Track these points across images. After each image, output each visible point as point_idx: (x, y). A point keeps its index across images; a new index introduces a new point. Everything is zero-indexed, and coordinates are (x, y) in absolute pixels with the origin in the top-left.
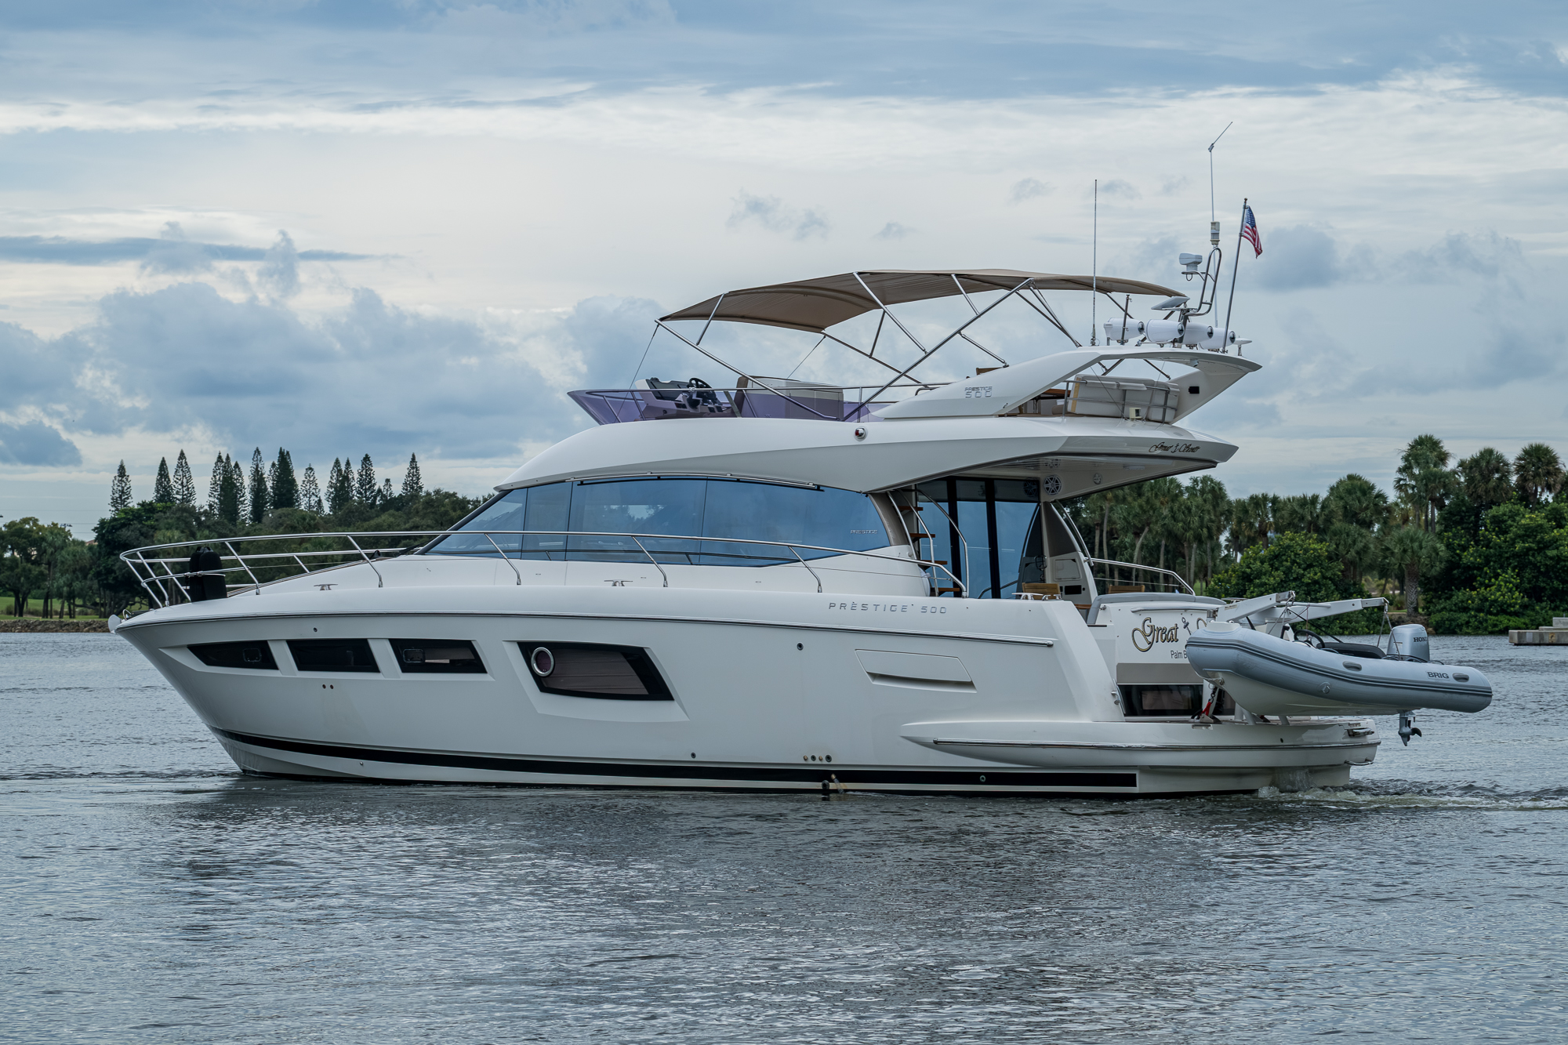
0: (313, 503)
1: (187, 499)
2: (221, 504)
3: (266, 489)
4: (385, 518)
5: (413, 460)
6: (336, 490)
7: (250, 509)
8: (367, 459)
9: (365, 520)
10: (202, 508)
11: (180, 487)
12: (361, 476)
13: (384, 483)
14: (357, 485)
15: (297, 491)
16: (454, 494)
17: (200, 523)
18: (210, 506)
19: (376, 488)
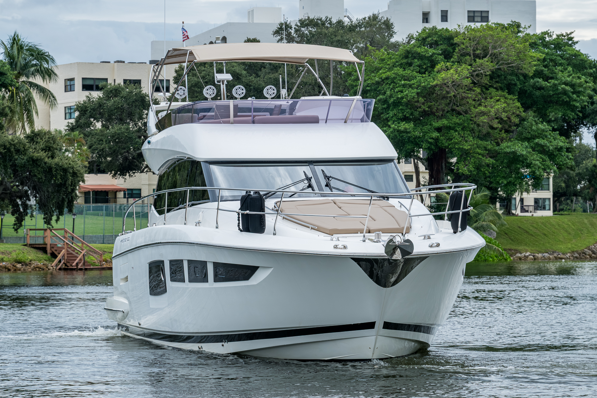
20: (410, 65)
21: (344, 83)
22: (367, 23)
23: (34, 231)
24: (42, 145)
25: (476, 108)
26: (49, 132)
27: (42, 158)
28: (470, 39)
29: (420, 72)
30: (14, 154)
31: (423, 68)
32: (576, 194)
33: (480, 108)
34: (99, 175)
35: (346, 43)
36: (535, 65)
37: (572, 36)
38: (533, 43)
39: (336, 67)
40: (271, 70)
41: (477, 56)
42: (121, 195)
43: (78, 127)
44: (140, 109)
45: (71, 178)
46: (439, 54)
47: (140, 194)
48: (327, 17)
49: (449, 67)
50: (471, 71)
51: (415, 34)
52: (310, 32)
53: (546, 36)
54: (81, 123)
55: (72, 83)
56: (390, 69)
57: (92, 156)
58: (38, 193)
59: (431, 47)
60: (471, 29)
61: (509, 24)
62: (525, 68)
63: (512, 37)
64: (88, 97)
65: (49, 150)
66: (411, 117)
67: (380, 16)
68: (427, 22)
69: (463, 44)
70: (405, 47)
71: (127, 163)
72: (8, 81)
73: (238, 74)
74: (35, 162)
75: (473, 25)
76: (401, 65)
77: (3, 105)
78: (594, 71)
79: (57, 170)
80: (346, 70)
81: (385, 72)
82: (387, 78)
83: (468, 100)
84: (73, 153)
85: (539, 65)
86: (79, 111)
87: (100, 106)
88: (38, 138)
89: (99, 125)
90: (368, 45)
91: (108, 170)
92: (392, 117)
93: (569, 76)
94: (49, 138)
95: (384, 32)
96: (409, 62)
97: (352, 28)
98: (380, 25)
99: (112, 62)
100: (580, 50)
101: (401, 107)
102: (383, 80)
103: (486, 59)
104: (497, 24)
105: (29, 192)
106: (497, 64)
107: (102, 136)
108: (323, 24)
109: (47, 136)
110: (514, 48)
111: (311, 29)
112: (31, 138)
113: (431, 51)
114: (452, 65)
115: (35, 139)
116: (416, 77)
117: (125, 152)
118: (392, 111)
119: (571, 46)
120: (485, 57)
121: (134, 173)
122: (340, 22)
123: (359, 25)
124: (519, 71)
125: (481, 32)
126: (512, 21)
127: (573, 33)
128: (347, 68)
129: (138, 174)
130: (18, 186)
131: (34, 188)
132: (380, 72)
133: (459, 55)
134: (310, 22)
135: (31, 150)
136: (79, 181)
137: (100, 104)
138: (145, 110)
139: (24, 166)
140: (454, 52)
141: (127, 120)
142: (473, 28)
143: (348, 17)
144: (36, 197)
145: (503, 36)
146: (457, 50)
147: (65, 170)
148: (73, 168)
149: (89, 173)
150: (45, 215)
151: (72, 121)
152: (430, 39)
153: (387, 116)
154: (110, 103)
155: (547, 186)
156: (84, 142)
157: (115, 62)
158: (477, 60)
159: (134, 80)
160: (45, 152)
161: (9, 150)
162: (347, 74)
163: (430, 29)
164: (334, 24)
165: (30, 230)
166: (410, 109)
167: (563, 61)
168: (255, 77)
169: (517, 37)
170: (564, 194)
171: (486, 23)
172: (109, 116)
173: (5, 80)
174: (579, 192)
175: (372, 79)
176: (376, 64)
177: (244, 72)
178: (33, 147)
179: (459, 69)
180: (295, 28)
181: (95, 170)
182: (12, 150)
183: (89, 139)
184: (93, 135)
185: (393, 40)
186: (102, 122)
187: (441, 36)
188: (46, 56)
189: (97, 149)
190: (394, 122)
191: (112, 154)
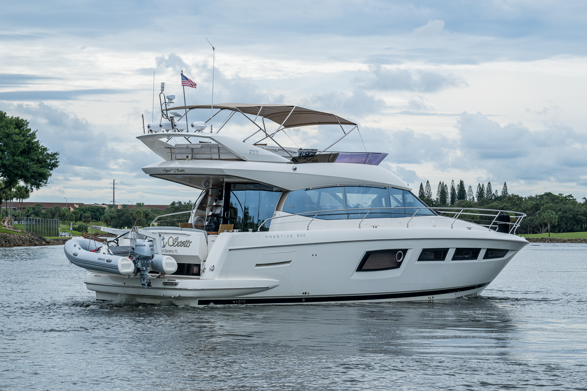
0: (471, 198)
1: (429, 197)
2: (440, 198)
3: (456, 193)
4: (495, 204)
5: (505, 184)
6: (479, 194)
7: (450, 200)
8: (489, 183)
9: (488, 204)
10: (433, 199)
11: (427, 192)
12: (487, 189)
13: (495, 191)
14: (486, 192)
15: (466, 194)
16: (518, 195)
17: (433, 205)
18: (437, 199)
19: (492, 193)
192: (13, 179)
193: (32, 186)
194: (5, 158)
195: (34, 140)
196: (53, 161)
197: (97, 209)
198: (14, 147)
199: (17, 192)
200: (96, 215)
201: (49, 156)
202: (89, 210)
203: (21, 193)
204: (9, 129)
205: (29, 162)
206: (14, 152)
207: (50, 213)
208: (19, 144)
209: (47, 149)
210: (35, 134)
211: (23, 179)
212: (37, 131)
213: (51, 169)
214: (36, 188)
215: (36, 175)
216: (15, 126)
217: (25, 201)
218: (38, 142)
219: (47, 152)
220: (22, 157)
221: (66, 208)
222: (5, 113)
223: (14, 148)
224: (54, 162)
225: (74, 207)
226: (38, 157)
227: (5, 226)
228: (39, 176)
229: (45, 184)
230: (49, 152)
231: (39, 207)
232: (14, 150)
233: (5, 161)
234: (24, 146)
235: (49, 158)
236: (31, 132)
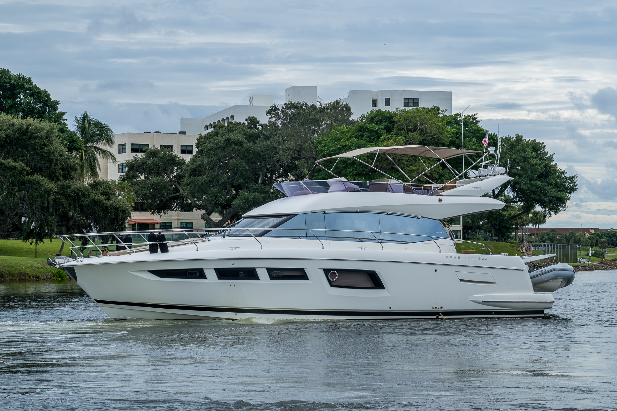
20: (362, 136)
21: (316, 148)
22: (332, 106)
23: (96, 252)
24: (101, 190)
25: (409, 167)
26: (107, 182)
27: (101, 200)
28: (404, 119)
29: (369, 142)
30: (81, 197)
31: (371, 139)
32: (479, 228)
33: (411, 167)
34: (142, 212)
35: (318, 120)
36: (450, 137)
37: (476, 116)
38: (448, 121)
39: (310, 137)
40: (265, 139)
41: (409, 131)
42: (158, 226)
43: (127, 178)
44: (171, 166)
45: (121, 214)
46: (382, 129)
47: (171, 226)
48: (304, 102)
49: (390, 138)
50: (405, 141)
51: (366, 115)
52: (292, 112)
53: (458, 116)
54: (130, 175)
55: (124, 147)
56: (348, 139)
57: (138, 199)
58: (98, 225)
59: (377, 124)
60: (405, 111)
61: (432, 108)
62: (443, 139)
63: (434, 117)
64: (135, 157)
65: (106, 194)
66: (363, 173)
67: (341, 102)
68: (375, 106)
69: (400, 122)
70: (359, 124)
71: (162, 204)
72: (78, 146)
73: (241, 142)
74: (96, 203)
75: (407, 109)
76: (356, 137)
77: (74, 162)
78: (491, 142)
79: (111, 209)
80: (317, 139)
81: (345, 141)
82: (346, 146)
83: (403, 161)
84: (124, 197)
85: (453, 137)
86: (128, 167)
87: (144, 163)
88: (98, 186)
89: (142, 177)
90: (333, 122)
91: (149, 209)
92: (349, 173)
93: (474, 145)
94: (106, 186)
95: (344, 113)
96: (362, 134)
97: (322, 110)
98: (341, 108)
99: (152, 133)
100: (481, 127)
101: (355, 166)
102: (343, 147)
103: (416, 133)
104: (424, 108)
105: (92, 224)
106: (423, 136)
107: (144, 184)
108: (301, 107)
109: (105, 185)
110: (436, 125)
111: (292, 110)
112: (93, 186)
113: (377, 127)
114: (392, 137)
115: (96, 187)
116: (366, 145)
117: (161, 196)
118: (349, 169)
119: (475, 123)
120: (415, 131)
121: (167, 211)
122: (313, 106)
123: (326, 108)
124: (439, 141)
125: (412, 114)
126: (434, 106)
127: (476, 114)
128: (318, 138)
129: (170, 212)
130: (84, 220)
131: (95, 221)
132: (341, 141)
133: (397, 130)
134: (292, 105)
135: (93, 195)
136: (127, 217)
137: (143, 162)
138: (175, 166)
139: (88, 206)
140: (393, 127)
141: (162, 174)
142: (406, 110)
143: (320, 102)
144: (97, 228)
145: (427, 116)
146: (395, 126)
147: (117, 209)
148: (123, 207)
149: (135, 211)
150: (102, 241)
151: (124, 174)
152: (377, 118)
153: (346, 172)
154: (150, 162)
155: (459, 222)
156: (132, 189)
157: (154, 133)
158: (410, 133)
159: (167, 146)
160: (103, 196)
161: (77, 194)
162: (318, 143)
163: (377, 111)
164: (309, 107)
165: (93, 251)
166: (362, 168)
167: (469, 134)
168: (253, 144)
169: (438, 117)
170: (471, 228)
171: (416, 107)
172: (149, 171)
173: (75, 146)
174: (481, 226)
175: (335, 146)
176: (339, 135)
177: (245, 141)
178: (95, 192)
179: (397, 139)
180: (281, 110)
181: (139, 209)
182: (80, 194)
183: (135, 187)
184: (138, 184)
185: (350, 119)
186: (145, 175)
187: (384, 116)
188: (107, 128)
189: (141, 194)
190: (350, 177)
191: (151, 197)
192: (530, 203)
193: (550, 211)
194: (523, 182)
195: (552, 163)
196: (571, 185)
197: (614, 234)
198: (532, 170)
199: (533, 217)
200: (612, 240)
201: (567, 179)
202: (605, 235)
203: (537, 218)
204: (526, 153)
205: (547, 186)
206: (531, 176)
207: (565, 238)
208: (536, 168)
209: (564, 172)
210: (552, 157)
211: (541, 204)
212: (554, 154)
213: (570, 193)
214: (554, 213)
215: (554, 199)
216: (532, 149)
217: (541, 226)
218: (555, 165)
219: (565, 175)
220: (539, 181)
221: (582, 233)
222: (522, 136)
223: (531, 172)
224: (573, 185)
225: (589, 233)
226: (556, 181)
227: (524, 252)
228: (557, 200)
229: (563, 208)
230: (567, 175)
231: (553, 232)
232: (531, 174)
233: (522, 186)
234: (541, 170)
235: (567, 182)
236: (549, 155)
